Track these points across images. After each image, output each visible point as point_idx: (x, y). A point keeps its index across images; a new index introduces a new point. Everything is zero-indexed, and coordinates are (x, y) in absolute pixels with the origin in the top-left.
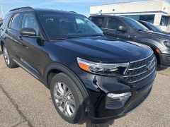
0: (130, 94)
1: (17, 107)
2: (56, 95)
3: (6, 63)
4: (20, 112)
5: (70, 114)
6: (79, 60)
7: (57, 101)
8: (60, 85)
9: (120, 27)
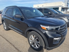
0: (61, 38)
1: (14, 46)
2: (30, 40)
3: (4, 29)
4: (16, 48)
5: (37, 47)
6: (41, 26)
7: (31, 43)
8: (32, 36)
9: (49, 13)
